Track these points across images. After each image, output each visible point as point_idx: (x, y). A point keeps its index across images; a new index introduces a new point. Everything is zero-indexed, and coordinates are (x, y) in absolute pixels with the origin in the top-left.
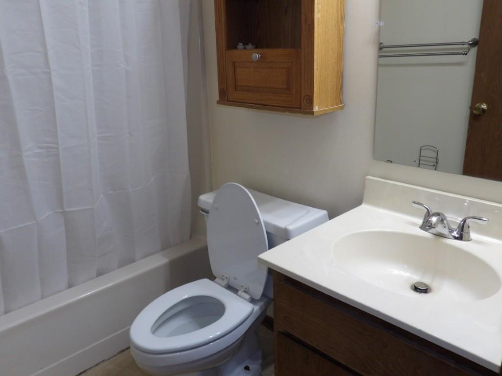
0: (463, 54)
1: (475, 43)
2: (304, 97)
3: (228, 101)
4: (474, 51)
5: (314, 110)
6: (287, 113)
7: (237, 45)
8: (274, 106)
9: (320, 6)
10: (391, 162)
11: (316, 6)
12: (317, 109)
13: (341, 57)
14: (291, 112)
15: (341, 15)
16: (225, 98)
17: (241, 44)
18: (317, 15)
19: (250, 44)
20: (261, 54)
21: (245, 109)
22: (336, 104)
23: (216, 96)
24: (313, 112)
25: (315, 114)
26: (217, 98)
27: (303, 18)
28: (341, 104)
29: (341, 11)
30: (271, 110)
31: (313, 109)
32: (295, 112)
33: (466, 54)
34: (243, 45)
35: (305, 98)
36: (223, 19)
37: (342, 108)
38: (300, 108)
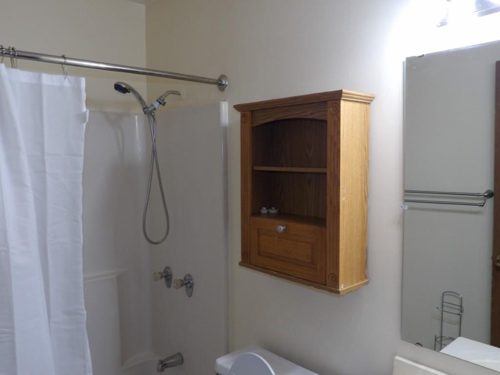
0: (480, 206)
1: (490, 195)
2: (330, 275)
3: (250, 264)
4: (490, 202)
5: (340, 290)
6: (311, 287)
7: (261, 209)
8: (298, 278)
9: (345, 190)
10: (421, 345)
11: (341, 190)
12: (343, 287)
13: (365, 233)
14: (316, 287)
15: (365, 195)
16: (247, 260)
17: (265, 208)
18: (343, 199)
19: (274, 208)
20: (285, 226)
21: (267, 275)
22: (362, 280)
23: (238, 258)
24: (339, 291)
25: (341, 294)
26: (239, 259)
27: (328, 199)
28: (366, 278)
29: (365, 191)
30: (294, 281)
31: (338, 288)
32: (320, 288)
33: (483, 206)
34: (267, 209)
35: (332, 275)
36: (249, 186)
37: (367, 283)
38: (325, 285)
